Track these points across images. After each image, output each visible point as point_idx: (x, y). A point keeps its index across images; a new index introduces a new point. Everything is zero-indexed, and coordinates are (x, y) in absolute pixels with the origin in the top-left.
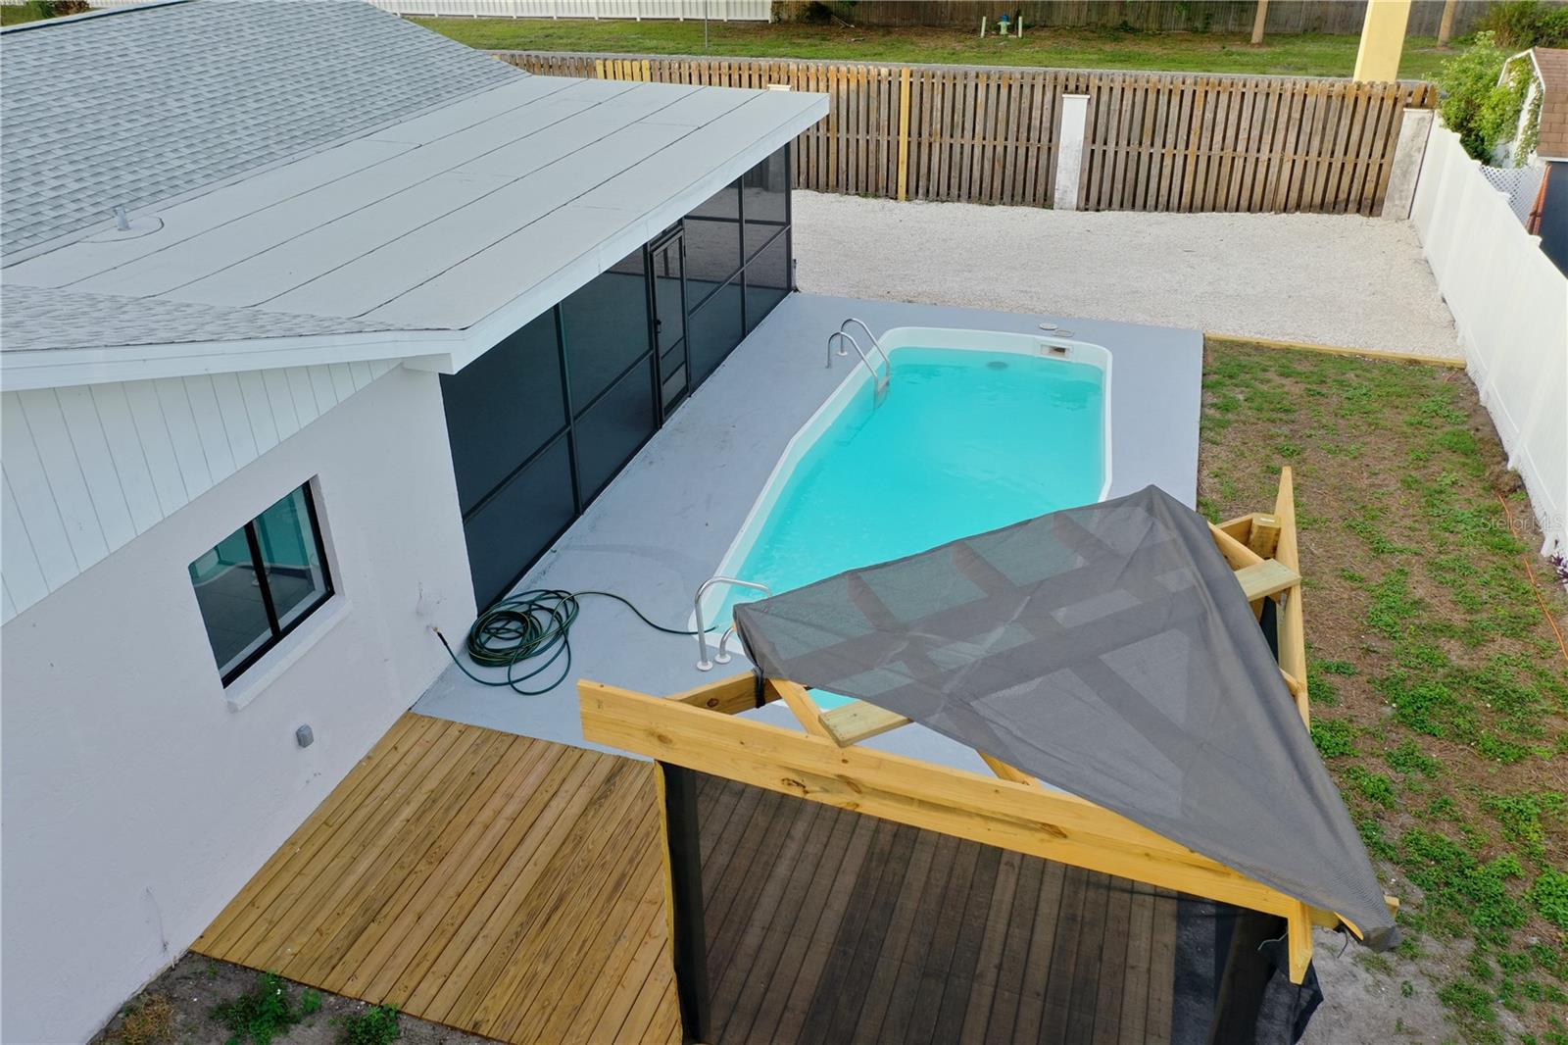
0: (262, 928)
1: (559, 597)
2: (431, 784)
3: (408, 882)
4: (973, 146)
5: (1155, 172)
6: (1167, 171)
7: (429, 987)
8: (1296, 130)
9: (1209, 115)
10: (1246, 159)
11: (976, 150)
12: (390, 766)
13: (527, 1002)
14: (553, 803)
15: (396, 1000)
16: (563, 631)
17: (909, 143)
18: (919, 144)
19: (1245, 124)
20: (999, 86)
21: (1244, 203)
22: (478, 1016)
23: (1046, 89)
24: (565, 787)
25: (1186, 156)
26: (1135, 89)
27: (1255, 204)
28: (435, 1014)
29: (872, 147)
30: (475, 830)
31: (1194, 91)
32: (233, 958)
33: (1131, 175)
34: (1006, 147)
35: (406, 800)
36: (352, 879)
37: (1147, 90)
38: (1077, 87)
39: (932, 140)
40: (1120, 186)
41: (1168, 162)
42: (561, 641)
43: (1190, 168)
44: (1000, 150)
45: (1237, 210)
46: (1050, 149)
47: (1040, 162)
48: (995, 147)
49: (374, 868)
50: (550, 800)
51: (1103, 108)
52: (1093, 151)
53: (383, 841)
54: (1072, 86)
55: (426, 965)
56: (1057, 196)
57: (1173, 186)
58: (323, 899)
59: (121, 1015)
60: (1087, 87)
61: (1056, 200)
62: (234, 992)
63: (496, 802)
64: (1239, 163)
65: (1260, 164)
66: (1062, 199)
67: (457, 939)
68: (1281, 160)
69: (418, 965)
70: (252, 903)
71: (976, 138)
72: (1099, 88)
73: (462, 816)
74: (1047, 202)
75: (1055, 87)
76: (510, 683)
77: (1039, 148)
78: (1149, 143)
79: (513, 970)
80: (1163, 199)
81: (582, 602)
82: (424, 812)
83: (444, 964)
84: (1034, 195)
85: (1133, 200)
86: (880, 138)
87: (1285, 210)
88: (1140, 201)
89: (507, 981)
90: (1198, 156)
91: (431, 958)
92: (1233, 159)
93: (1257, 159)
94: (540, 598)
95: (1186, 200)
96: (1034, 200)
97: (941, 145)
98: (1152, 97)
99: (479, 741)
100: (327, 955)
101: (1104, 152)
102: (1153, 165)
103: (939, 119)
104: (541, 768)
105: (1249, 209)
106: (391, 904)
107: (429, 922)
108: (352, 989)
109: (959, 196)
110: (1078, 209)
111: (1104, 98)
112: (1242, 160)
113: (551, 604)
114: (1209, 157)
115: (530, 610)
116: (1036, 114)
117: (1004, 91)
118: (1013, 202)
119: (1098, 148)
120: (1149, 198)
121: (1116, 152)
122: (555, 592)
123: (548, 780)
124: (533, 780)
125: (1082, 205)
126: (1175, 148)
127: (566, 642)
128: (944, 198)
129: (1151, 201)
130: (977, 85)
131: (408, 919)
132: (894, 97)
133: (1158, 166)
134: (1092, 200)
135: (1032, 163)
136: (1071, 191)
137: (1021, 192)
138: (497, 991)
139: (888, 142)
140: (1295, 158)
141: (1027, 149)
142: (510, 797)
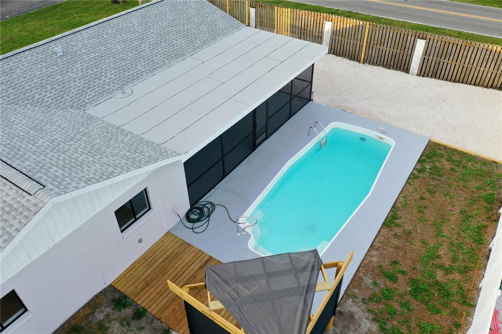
0: (125, 282)
1: (211, 204)
2: (168, 253)
3: (156, 278)
4: (386, 50)
5: (444, 68)
6: (448, 68)
7: (154, 306)
8: (495, 62)
9: (465, 53)
10: (476, 69)
11: (387, 51)
12: (161, 246)
13: (172, 315)
14: (192, 265)
15: (147, 307)
16: (209, 216)
17: (366, 46)
18: (369, 47)
19: (477, 58)
20: (397, 33)
21: (473, 82)
22: (161, 316)
23: (412, 36)
24: (196, 262)
25: (455, 65)
26: (442, 41)
27: (477, 84)
28: (153, 313)
29: (355, 45)
30: (174, 268)
31: (462, 45)
32: (118, 288)
33: (436, 67)
34: (397, 52)
35: (161, 257)
36: (146, 275)
37: (446, 42)
38: (423, 37)
39: (373, 46)
40: (432, 70)
41: (449, 65)
42: (208, 218)
43: (456, 69)
44: (395, 53)
45: (470, 84)
46: (411, 55)
47: (407, 59)
48: (393, 51)
49: (150, 273)
50: (192, 264)
51: (430, 45)
52: (425, 58)
53: (154, 267)
54: (421, 37)
55: (155, 301)
56: (411, 70)
57: (450, 73)
58: (139, 278)
59: (95, 297)
60: (426, 38)
61: (410, 71)
62: (117, 297)
63: (180, 262)
64: (473, 70)
65: (480, 71)
66: (412, 71)
67: (162, 296)
68: (488, 71)
69: (153, 300)
70: (125, 276)
71: (388, 48)
72: (430, 39)
73: (172, 264)
74: (407, 71)
75: (415, 36)
76: (193, 229)
77: (407, 54)
78: (444, 58)
79: (171, 307)
80: (446, 77)
81: (216, 207)
82: (165, 261)
83: (158, 302)
84: (404, 68)
85: (435, 75)
86: (357, 43)
87: (487, 87)
88: (438, 76)
89: (169, 309)
90: (459, 65)
91: (156, 299)
92: (471, 68)
93: (480, 70)
94: (206, 204)
95: (453, 78)
96: (403, 70)
97: (376, 48)
98: (447, 44)
99: (181, 244)
100: (136, 293)
101: (428, 59)
102: (444, 66)
103: (377, 40)
104: (193, 255)
105: (474, 85)
106: (152, 283)
107: (158, 290)
108: (139, 302)
109: (380, 64)
110: (417, 75)
111: (431, 42)
112: (474, 69)
113: (209, 206)
114: (463, 66)
115: (203, 207)
116: (408, 43)
117: (399, 35)
118: (396, 69)
119: (427, 57)
120: (441, 76)
121: (432, 60)
122: (210, 202)
123: (193, 259)
124: (190, 258)
125: (419, 74)
126: (452, 61)
127: (209, 219)
128: (375, 64)
129: (441, 77)
130: (390, 32)
131: (154, 288)
132: (363, 31)
133: (446, 66)
134: (422, 73)
135: (404, 58)
136: (416, 69)
137: (400, 66)
138: (167, 311)
139: (360, 44)
140: (493, 71)
141: (403, 54)
142: (184, 261)
